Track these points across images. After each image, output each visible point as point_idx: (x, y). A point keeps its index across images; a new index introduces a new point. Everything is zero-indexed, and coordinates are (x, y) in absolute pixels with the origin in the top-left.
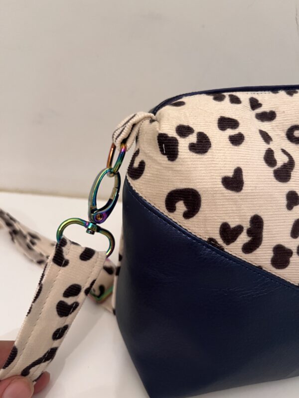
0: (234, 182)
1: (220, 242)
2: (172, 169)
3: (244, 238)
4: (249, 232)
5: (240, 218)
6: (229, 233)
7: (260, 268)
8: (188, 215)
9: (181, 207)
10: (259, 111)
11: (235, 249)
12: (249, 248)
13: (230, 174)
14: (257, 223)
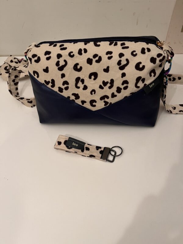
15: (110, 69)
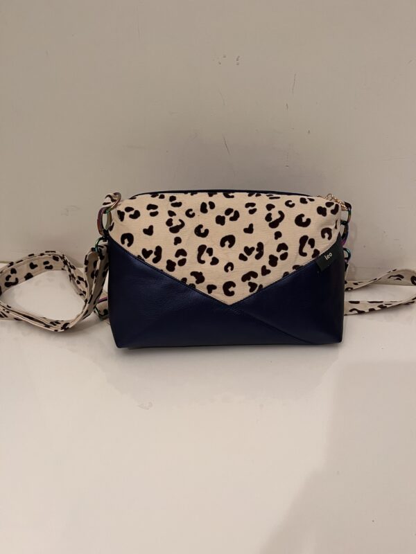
0: (149, 231)
1: (142, 257)
2: (121, 225)
3: (153, 256)
4: (155, 254)
5: (151, 247)
6: (146, 253)
7: (162, 270)
8: (129, 245)
9: (126, 241)
10: (174, 202)
11: (149, 260)
12: (156, 261)
13: (147, 228)
14: (159, 250)
15: (254, 228)
